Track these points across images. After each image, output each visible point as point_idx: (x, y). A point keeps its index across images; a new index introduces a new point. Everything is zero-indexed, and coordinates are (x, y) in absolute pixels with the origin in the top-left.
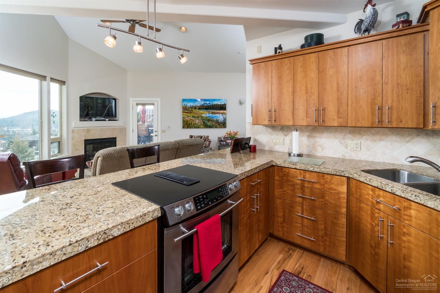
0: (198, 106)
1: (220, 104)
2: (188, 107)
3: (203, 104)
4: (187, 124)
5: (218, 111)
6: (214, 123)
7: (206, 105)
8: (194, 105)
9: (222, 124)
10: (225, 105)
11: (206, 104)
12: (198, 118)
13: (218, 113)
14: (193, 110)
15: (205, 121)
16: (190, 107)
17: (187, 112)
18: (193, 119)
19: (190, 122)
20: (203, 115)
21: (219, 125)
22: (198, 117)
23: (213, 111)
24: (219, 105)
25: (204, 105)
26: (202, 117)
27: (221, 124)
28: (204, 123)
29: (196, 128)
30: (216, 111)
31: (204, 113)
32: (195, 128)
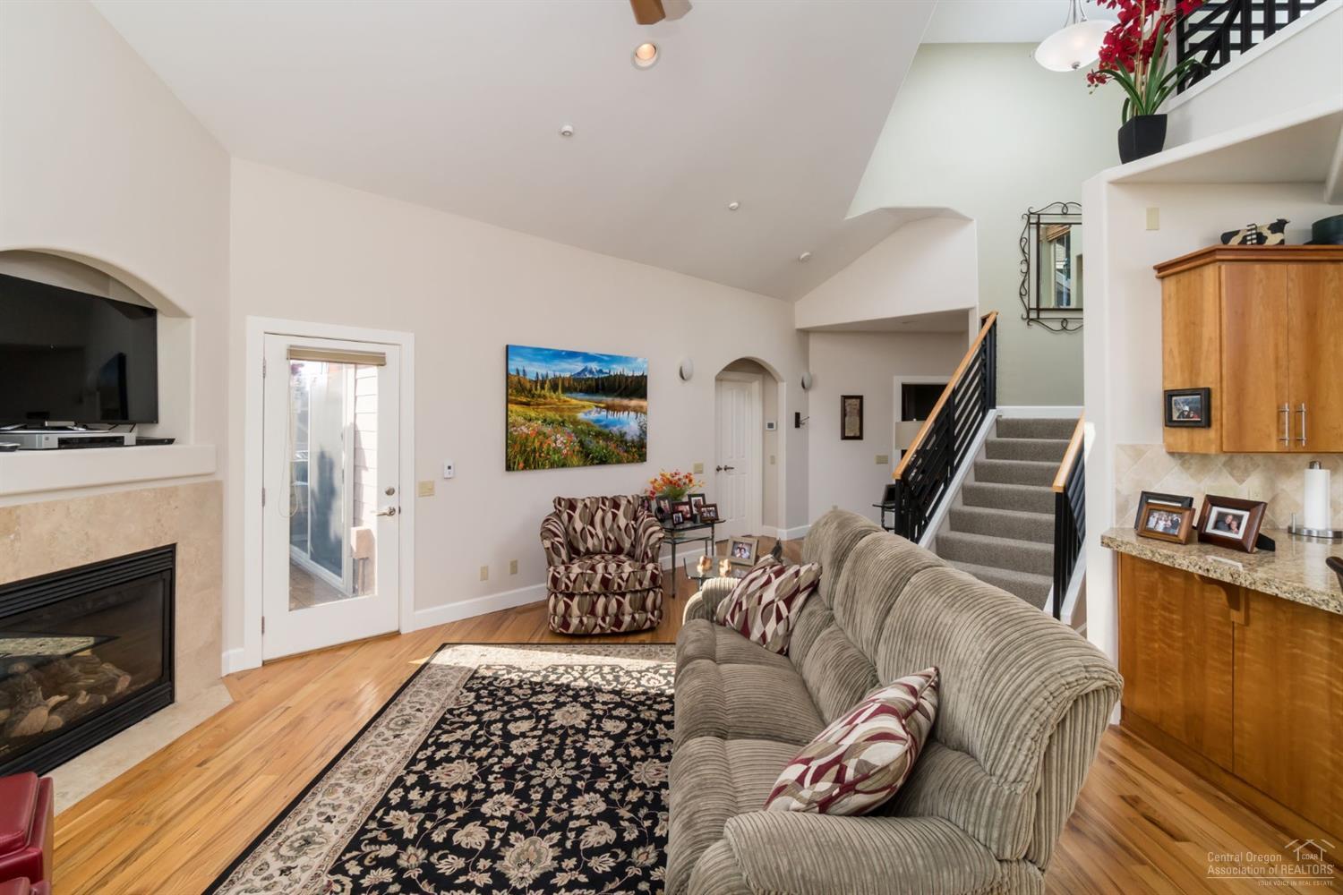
0: (564, 379)
1: (630, 374)
2: (530, 381)
3: (579, 374)
4: (525, 450)
5: (626, 402)
6: (612, 446)
7: (588, 376)
8: (551, 376)
9: (635, 447)
10: (643, 379)
11: (591, 372)
12: (564, 426)
13: (625, 408)
14: (548, 394)
15: (587, 439)
16: (536, 382)
17: (524, 400)
18: (547, 429)
19: (537, 444)
20: (581, 416)
21: (626, 451)
22: (563, 423)
23: (609, 400)
24: (627, 378)
25: (582, 376)
26: (575, 422)
27: (634, 450)
28: (581, 443)
29: (558, 467)
31: (584, 407)
32: (553, 465)
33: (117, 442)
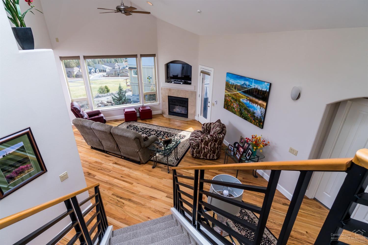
0: (238, 86)
1: (261, 89)
2: (230, 84)
3: (242, 85)
4: (227, 104)
5: (257, 100)
6: (249, 115)
7: (245, 86)
8: (235, 84)
9: (258, 120)
10: (268, 93)
11: (246, 85)
12: (236, 101)
13: (256, 103)
14: (234, 90)
15: (242, 109)
16: (231, 85)
17: (228, 90)
18: (232, 100)
19: (230, 104)
20: (241, 100)
21: (254, 120)
22: (236, 100)
23: (251, 98)
24: (259, 90)
25: (243, 86)
26: (240, 101)
27: (257, 121)
28: (240, 110)
29: (233, 113)
30: (254, 99)
31: (242, 97)
33: (180, 84)
